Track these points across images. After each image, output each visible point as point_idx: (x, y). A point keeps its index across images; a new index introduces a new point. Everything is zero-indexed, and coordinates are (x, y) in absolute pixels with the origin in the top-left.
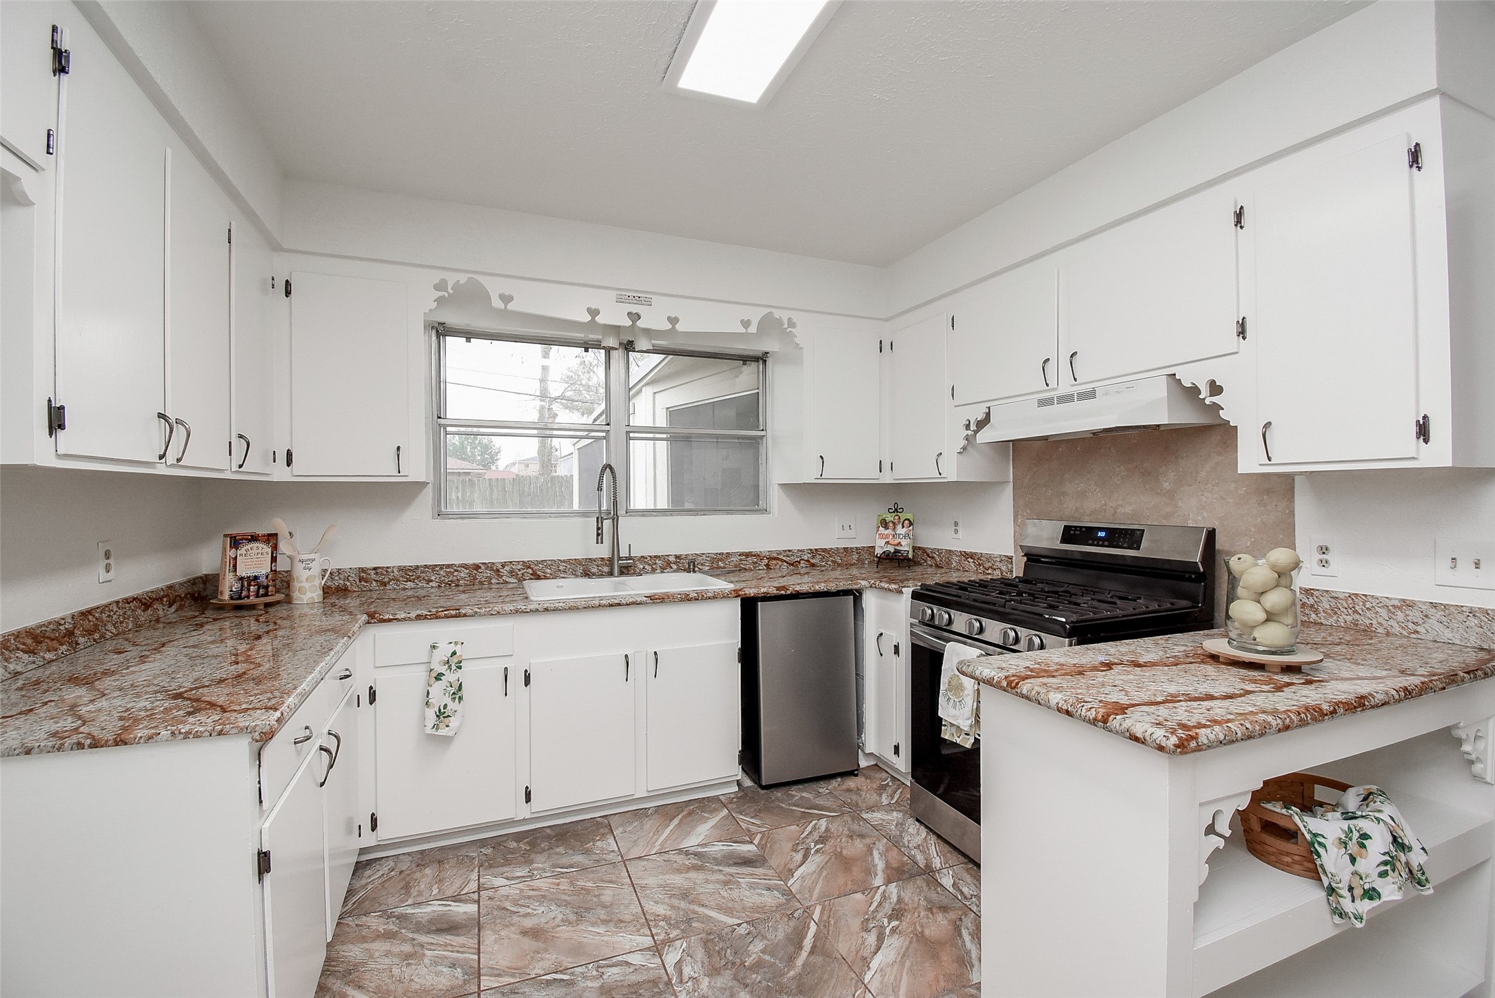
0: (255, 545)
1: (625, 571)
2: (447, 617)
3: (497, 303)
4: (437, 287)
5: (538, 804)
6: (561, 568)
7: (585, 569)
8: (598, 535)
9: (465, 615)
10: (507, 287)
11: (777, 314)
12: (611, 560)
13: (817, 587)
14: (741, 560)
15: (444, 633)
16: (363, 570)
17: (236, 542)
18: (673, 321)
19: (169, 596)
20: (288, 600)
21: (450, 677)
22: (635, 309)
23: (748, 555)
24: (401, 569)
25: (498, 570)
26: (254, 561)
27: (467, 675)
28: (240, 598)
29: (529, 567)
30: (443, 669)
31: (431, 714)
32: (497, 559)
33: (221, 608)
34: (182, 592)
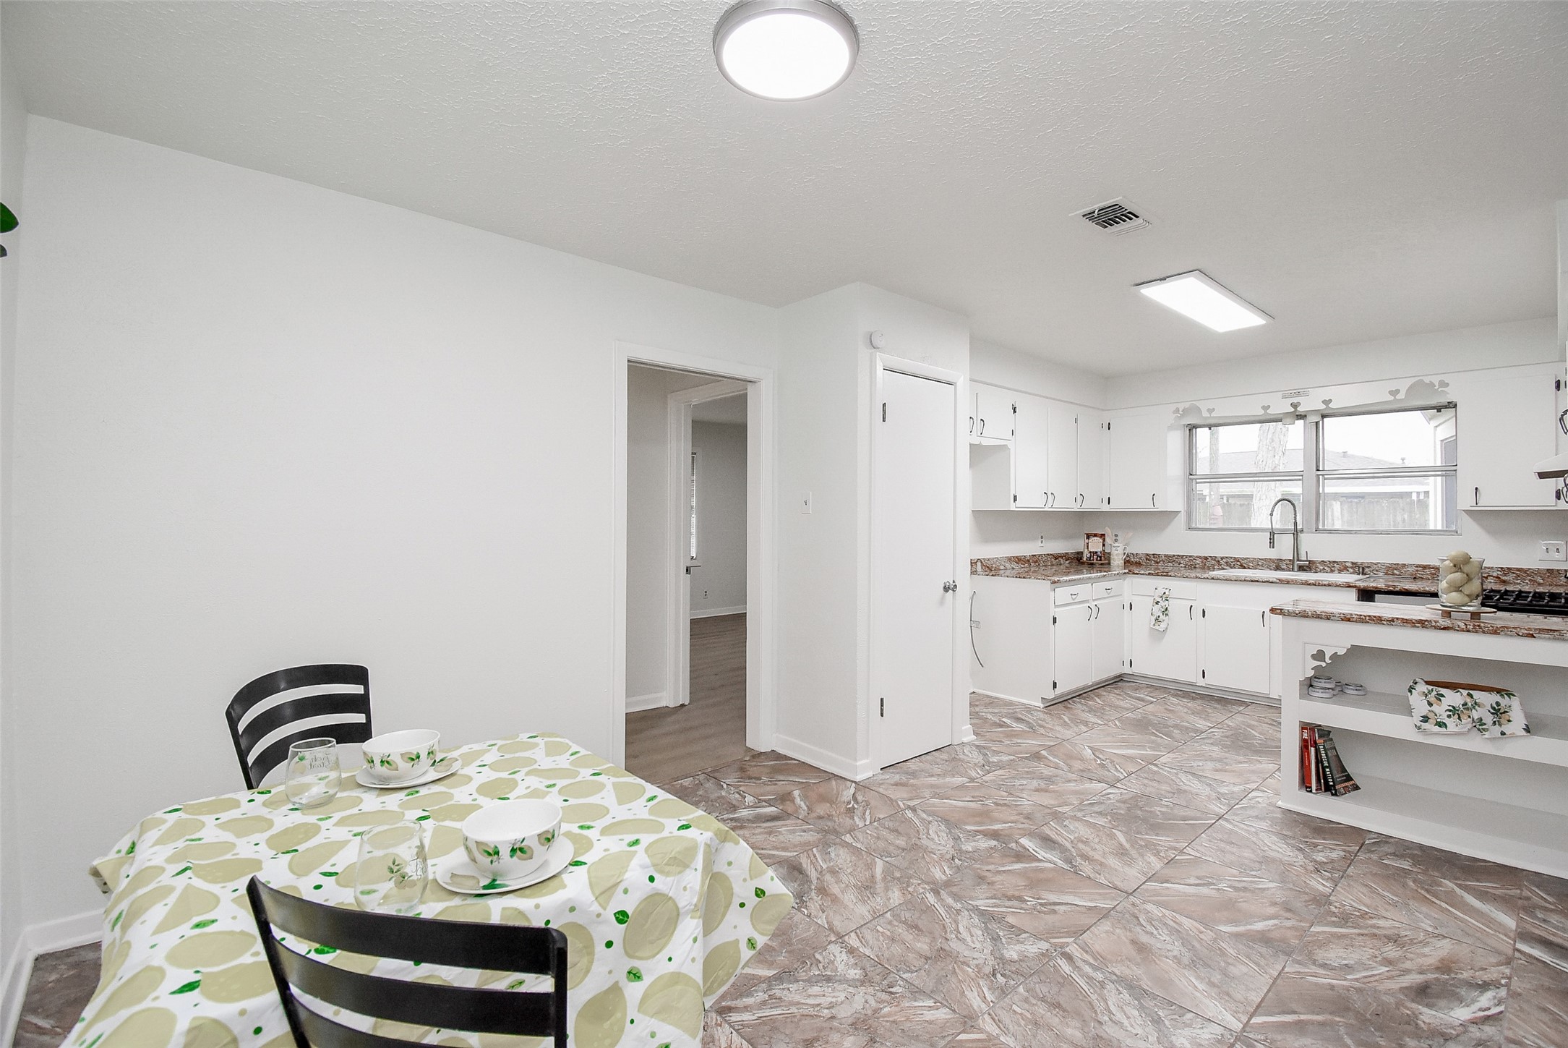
0: (1096, 538)
1: (1301, 568)
2: (1162, 575)
3: (1205, 414)
4: (1174, 412)
5: (1209, 680)
6: (1260, 563)
7: (1278, 565)
8: (1270, 543)
9: (1170, 576)
10: (1210, 404)
11: (1427, 380)
12: (1293, 561)
13: (1427, 589)
14: (1417, 571)
15: (1162, 584)
16: (1148, 555)
17: (1088, 536)
18: (1327, 402)
19: (1066, 556)
20: (1109, 564)
21: (1162, 603)
22: (1295, 400)
23: (1425, 567)
24: (1166, 556)
25: (1219, 561)
26: (1095, 545)
27: (1172, 604)
28: (1090, 560)
29: (1238, 561)
30: (1159, 600)
31: (1153, 618)
32: (1219, 555)
33: (1083, 563)
34: (1072, 556)
